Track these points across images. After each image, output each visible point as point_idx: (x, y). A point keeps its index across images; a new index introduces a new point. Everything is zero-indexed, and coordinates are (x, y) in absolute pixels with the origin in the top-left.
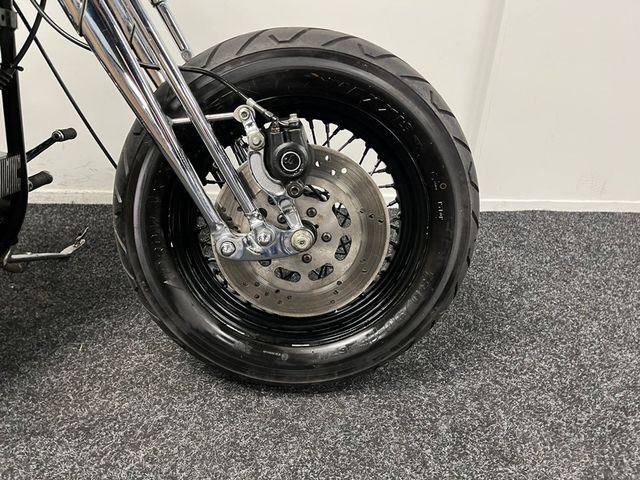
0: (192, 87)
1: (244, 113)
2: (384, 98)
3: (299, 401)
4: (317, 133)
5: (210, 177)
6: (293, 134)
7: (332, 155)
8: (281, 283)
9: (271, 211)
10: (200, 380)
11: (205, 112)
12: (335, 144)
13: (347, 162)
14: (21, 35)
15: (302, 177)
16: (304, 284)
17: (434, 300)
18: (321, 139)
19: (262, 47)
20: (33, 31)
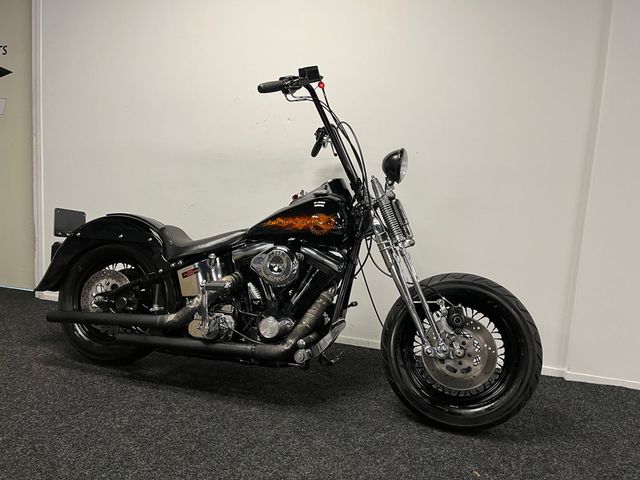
0: (423, 290)
1: (441, 302)
2: (497, 302)
3: (451, 435)
4: (468, 312)
5: (425, 320)
6: (459, 311)
7: (474, 321)
8: (448, 372)
9: (447, 340)
10: (405, 419)
11: (427, 300)
12: (476, 318)
13: (481, 325)
14: (358, 267)
15: (462, 327)
16: (458, 374)
17: (520, 393)
18: (470, 316)
19: (449, 280)
20: (362, 267)
